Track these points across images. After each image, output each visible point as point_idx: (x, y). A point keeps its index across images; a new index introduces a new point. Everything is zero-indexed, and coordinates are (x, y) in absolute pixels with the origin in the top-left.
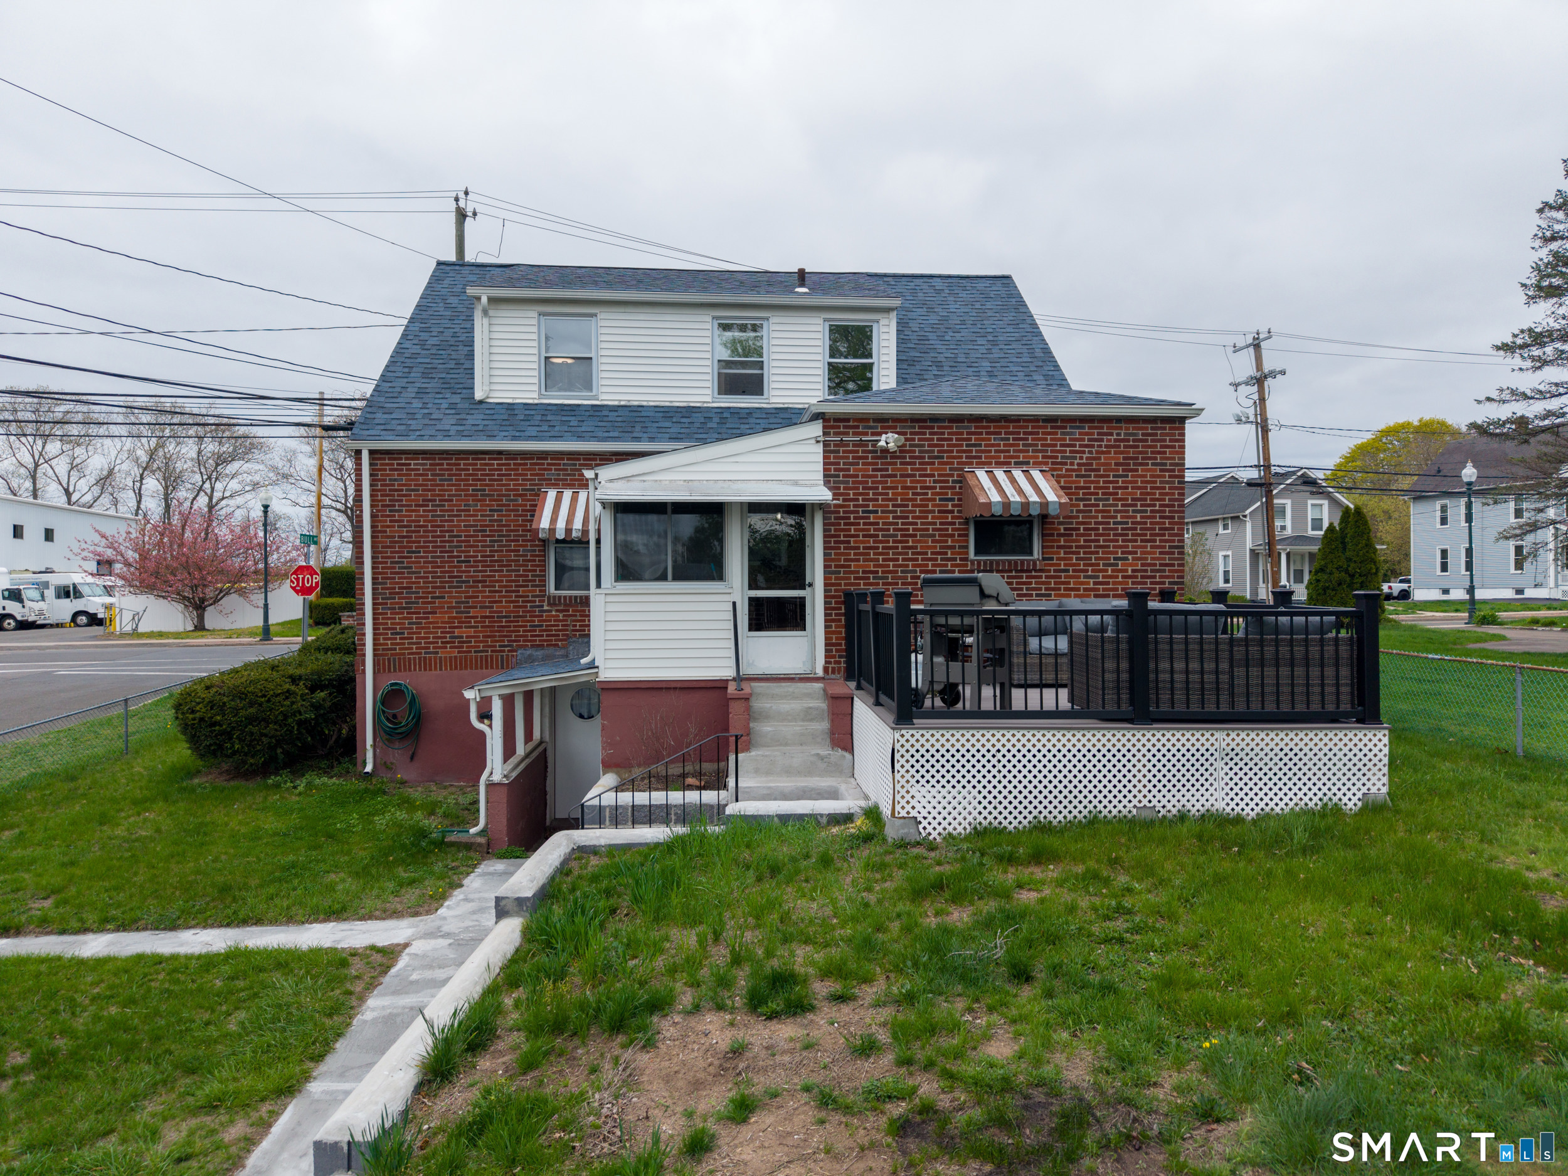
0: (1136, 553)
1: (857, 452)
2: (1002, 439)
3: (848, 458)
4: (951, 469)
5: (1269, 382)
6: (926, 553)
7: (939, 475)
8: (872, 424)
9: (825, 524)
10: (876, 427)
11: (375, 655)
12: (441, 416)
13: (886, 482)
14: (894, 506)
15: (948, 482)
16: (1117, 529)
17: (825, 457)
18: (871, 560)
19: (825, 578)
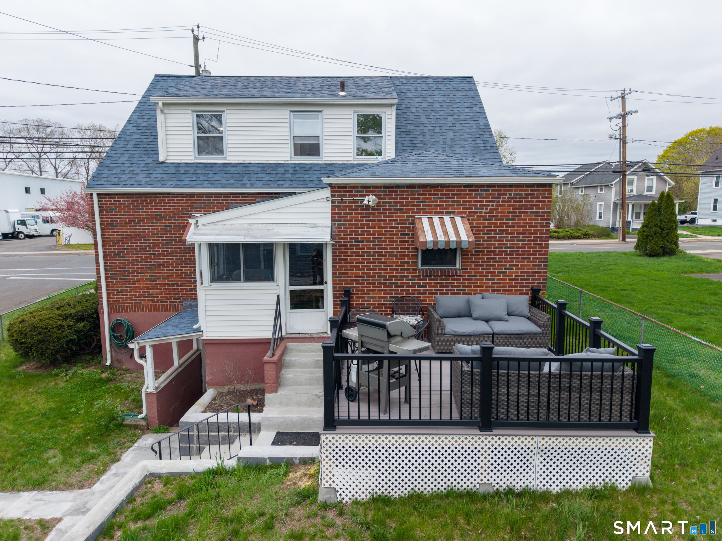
0: (518, 265)
1: (352, 206)
2: (439, 198)
3: (346, 210)
4: (407, 216)
5: (628, 117)
6: (392, 266)
7: (400, 220)
8: (360, 189)
9: (333, 249)
10: (363, 192)
11: (108, 304)
12: (139, 172)
13: (369, 224)
14: (373, 238)
15: (406, 224)
16: (507, 251)
17: (332, 210)
18: (360, 270)
19: (333, 280)
